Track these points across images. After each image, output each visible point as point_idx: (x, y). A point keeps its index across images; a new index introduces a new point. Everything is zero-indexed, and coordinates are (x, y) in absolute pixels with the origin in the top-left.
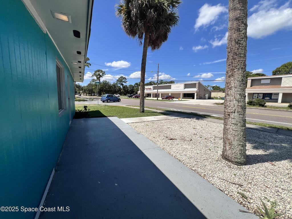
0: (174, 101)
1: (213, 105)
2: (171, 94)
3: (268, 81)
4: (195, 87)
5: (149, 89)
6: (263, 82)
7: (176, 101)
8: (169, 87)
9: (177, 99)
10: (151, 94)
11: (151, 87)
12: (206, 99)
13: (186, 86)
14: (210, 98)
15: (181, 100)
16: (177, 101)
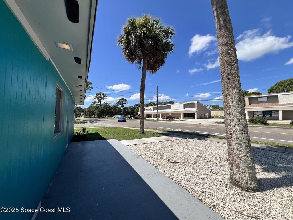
0: (174, 121)
1: (214, 124)
2: (171, 114)
3: (266, 99)
4: (195, 107)
5: (150, 109)
6: (260, 100)
7: (176, 121)
8: (169, 108)
9: (178, 119)
10: (151, 114)
11: (151, 107)
12: (206, 118)
13: (186, 106)
14: (210, 117)
15: (182, 120)
16: (178, 120)
